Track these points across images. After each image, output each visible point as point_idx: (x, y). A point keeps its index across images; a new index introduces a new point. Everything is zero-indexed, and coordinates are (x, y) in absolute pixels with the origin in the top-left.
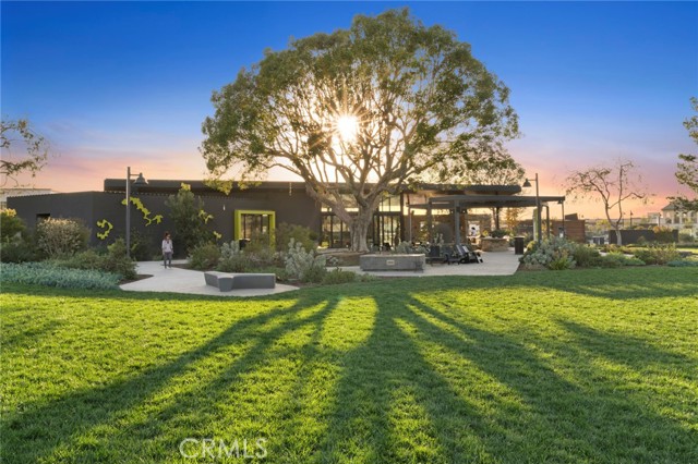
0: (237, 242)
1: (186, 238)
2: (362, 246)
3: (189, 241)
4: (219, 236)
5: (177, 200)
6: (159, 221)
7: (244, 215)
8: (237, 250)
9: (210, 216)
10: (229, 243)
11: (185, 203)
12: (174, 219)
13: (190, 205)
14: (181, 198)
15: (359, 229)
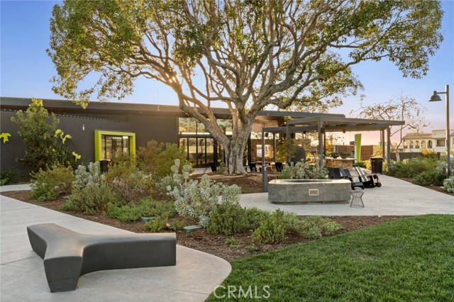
0: (97, 163)
1: (39, 159)
2: (238, 167)
3: (41, 162)
4: (78, 157)
5: (26, 116)
6: (6, 139)
7: (105, 137)
8: (96, 174)
9: (68, 136)
10: (86, 165)
11: (36, 119)
12: (23, 138)
13: (41, 121)
14: (30, 114)
15: (236, 148)
